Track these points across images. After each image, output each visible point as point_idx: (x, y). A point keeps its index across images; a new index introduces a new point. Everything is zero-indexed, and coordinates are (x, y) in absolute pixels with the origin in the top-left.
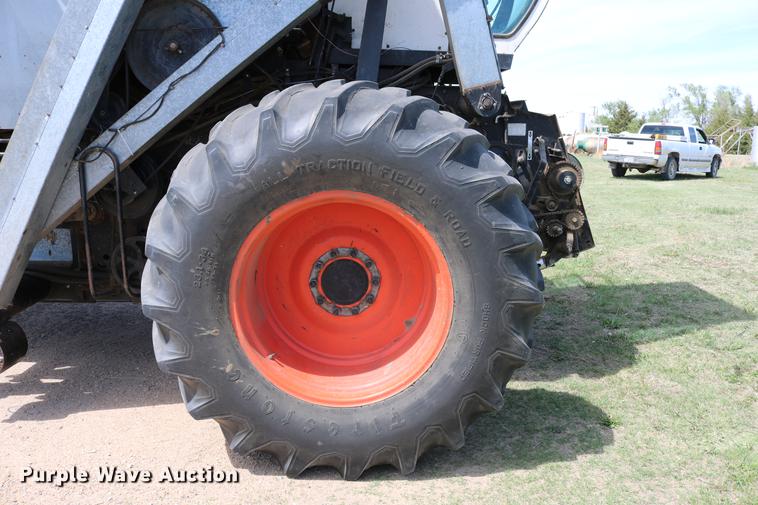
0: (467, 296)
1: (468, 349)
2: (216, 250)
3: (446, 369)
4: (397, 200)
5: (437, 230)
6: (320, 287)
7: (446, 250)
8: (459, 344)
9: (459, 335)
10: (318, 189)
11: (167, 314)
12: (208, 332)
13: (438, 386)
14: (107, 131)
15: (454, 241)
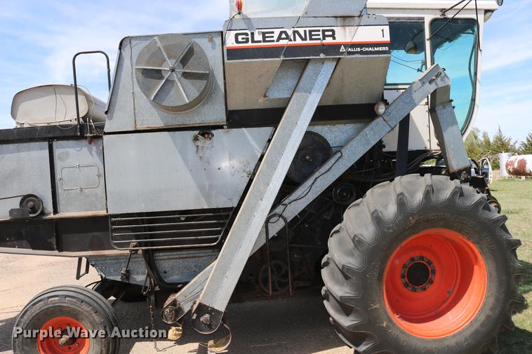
0: (494, 273)
1: (497, 300)
2: (379, 264)
3: (488, 312)
4: (460, 231)
5: (478, 243)
6: (406, 278)
7: (483, 253)
8: (493, 298)
9: (492, 294)
10: (424, 229)
11: (354, 299)
12: (375, 306)
13: (485, 321)
14: (281, 206)
15: (487, 247)
